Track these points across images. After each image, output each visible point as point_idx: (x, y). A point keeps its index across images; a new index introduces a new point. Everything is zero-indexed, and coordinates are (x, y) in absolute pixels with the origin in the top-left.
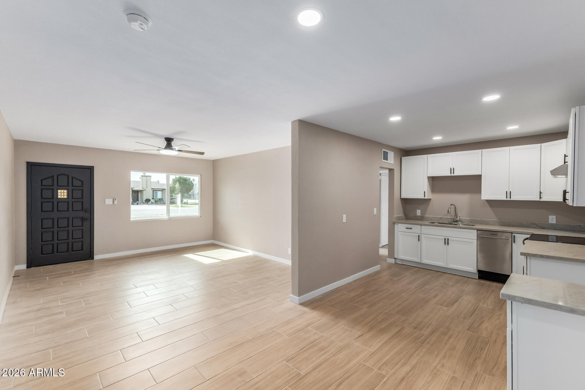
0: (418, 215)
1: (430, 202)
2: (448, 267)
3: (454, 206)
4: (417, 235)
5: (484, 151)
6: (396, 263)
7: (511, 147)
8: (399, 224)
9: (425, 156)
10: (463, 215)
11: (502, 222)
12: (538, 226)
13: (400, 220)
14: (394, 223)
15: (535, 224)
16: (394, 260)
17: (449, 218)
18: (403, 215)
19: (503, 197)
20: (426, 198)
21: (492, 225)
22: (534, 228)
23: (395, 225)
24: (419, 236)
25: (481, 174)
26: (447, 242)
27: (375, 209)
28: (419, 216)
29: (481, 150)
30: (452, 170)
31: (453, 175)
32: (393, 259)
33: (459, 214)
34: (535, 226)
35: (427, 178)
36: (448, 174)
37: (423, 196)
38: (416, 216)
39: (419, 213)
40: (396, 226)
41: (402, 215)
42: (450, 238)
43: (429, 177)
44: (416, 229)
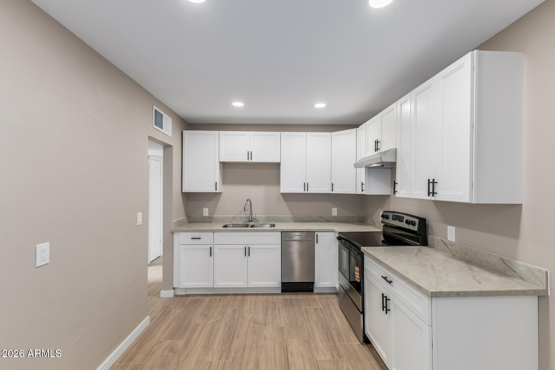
0: (204, 215)
1: (220, 197)
2: (249, 287)
3: (250, 201)
4: (209, 247)
5: (283, 133)
6: (175, 296)
7: (307, 133)
8: (182, 234)
9: (216, 133)
10: (258, 213)
11: (295, 217)
12: (325, 220)
13: (181, 226)
14: (173, 232)
15: (322, 218)
16: (172, 291)
17: (242, 217)
18: (185, 217)
19: (300, 190)
20: (218, 191)
21: (287, 222)
22: (322, 222)
23: (174, 235)
24: (211, 248)
25: (279, 161)
26: (247, 252)
27: (140, 215)
28: (207, 217)
29: (280, 132)
30: (250, 155)
31: (250, 161)
32: (170, 290)
33: (254, 212)
34: (322, 220)
35: (218, 164)
36: (244, 159)
37: (214, 189)
38: (203, 217)
39: (206, 212)
40: (176, 236)
41: (183, 217)
42: (251, 246)
43: (220, 163)
44: (207, 238)
